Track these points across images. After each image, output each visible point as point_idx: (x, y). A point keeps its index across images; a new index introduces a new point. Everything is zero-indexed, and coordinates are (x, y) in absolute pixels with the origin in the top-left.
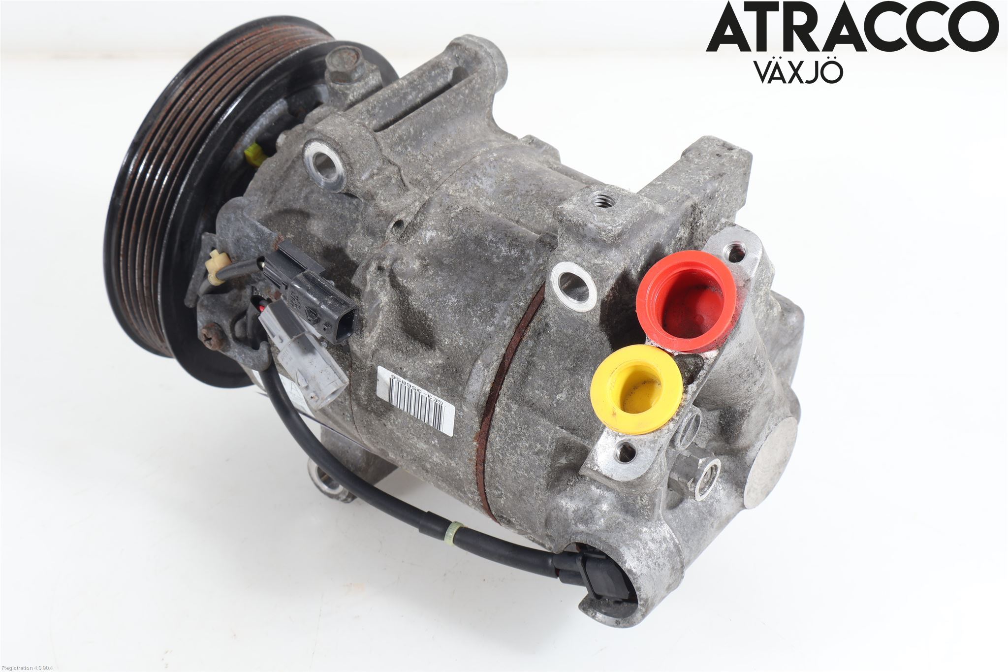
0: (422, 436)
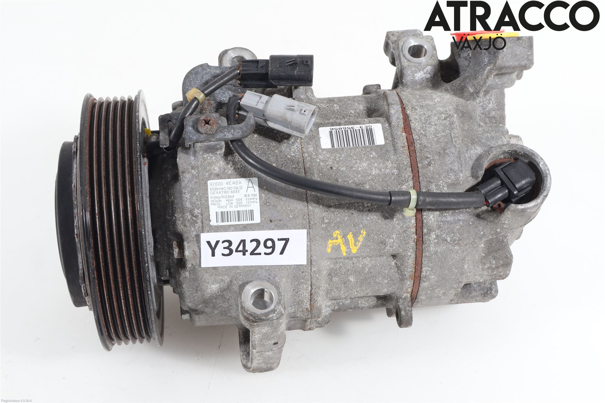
0: (363, 156)
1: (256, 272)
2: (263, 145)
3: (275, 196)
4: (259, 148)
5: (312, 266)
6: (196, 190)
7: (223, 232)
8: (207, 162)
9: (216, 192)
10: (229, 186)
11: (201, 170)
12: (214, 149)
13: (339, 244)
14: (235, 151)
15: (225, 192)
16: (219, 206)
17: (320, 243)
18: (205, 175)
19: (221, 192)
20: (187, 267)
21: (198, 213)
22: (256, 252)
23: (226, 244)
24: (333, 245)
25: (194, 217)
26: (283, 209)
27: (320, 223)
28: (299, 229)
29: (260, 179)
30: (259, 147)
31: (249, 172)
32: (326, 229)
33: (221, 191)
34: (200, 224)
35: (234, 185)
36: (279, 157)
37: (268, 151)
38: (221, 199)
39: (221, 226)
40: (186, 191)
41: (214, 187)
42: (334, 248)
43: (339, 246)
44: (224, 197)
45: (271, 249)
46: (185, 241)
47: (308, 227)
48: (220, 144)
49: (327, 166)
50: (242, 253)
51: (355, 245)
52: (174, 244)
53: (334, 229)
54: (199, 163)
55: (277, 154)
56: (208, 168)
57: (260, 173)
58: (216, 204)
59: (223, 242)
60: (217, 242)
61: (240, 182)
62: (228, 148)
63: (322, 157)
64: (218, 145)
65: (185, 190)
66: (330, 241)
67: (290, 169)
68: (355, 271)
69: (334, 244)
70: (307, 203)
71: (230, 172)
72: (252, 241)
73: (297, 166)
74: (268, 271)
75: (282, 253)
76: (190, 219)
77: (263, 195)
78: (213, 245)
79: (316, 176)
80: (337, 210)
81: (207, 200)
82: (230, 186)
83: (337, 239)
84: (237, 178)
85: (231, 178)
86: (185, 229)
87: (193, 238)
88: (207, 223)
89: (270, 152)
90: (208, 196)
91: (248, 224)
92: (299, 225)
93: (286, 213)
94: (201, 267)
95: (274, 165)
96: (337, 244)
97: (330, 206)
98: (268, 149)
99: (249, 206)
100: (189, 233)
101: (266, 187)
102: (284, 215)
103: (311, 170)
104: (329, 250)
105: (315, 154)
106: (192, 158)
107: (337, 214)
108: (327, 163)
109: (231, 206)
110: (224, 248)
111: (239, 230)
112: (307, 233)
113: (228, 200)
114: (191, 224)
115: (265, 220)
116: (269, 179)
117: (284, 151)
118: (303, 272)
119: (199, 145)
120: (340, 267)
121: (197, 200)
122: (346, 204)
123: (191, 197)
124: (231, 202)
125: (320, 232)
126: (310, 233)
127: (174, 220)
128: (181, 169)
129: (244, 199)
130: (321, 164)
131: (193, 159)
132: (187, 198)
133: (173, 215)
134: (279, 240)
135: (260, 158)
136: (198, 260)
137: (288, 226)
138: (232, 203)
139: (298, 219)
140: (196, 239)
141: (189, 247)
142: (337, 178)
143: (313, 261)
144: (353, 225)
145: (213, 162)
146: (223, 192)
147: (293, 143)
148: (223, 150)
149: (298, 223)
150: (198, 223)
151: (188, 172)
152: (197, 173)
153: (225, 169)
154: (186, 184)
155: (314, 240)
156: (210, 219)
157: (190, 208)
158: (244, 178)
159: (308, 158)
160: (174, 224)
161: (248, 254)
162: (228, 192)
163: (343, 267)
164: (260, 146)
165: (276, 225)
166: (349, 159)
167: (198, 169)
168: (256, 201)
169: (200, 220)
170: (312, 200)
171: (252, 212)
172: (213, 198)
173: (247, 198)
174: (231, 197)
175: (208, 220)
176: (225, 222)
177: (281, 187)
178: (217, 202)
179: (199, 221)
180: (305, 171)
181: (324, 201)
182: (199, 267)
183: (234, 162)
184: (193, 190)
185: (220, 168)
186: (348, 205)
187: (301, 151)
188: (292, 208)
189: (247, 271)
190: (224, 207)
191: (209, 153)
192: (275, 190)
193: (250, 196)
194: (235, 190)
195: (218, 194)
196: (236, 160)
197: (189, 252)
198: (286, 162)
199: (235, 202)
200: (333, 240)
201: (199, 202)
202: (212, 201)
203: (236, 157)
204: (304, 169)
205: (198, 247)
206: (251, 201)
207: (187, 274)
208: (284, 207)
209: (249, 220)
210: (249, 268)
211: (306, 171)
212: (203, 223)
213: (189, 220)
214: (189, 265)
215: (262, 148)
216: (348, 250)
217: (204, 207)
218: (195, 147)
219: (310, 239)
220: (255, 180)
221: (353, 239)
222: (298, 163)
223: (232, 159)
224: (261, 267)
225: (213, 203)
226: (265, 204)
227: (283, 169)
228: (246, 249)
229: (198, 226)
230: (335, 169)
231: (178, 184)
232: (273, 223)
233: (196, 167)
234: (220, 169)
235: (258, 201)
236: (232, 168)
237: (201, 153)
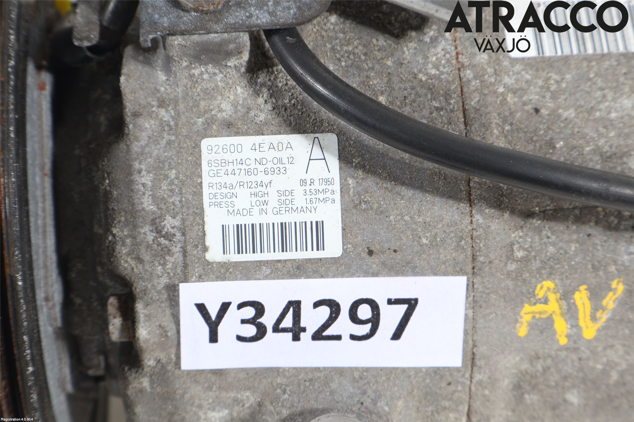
1: (328, 384)
2: (353, 43)
3: (384, 185)
4: (342, 53)
5: (475, 369)
6: (170, 163)
7: (241, 279)
8: (200, 87)
9: (222, 172)
10: (258, 155)
11: (184, 110)
12: (219, 52)
13: (551, 315)
14: (276, 61)
15: (248, 172)
16: (231, 210)
17: (499, 313)
18: (195, 123)
19: (237, 172)
20: (145, 366)
21: (173, 228)
22: (326, 333)
23: (250, 312)
24: (534, 317)
25: (164, 237)
26: (405, 221)
27: (504, 259)
28: (445, 274)
29: (342, 137)
30: (342, 49)
31: (313, 118)
32: (517, 276)
33: (236, 168)
34: (177, 257)
35: (272, 154)
36: (395, 79)
37: (366, 60)
38: (237, 190)
39: (237, 265)
40: (143, 167)
41: (218, 156)
42: (536, 324)
43: (550, 321)
44: (246, 184)
45: (369, 326)
46: (138, 301)
47: (470, 270)
48: (235, 39)
49: (525, 104)
50: (290, 335)
51: (594, 319)
52: (111, 304)
53: (540, 277)
54: (180, 90)
55: (389, 71)
56: (202, 103)
57: (342, 123)
58: (223, 205)
59: (241, 306)
60: (225, 307)
61: (289, 146)
62: (260, 51)
63: (511, 79)
64: (229, 41)
65: (140, 163)
66: (527, 308)
67: (426, 112)
68: (584, 381)
69: (537, 316)
70: (471, 206)
71: (262, 117)
72: (317, 304)
73: (444, 104)
74: (358, 382)
75: (397, 335)
76: (151, 242)
77: (350, 182)
78: (213, 313)
79: (495, 131)
80: (548, 225)
81: (198, 193)
82: (262, 155)
83: (546, 301)
84: (280, 134)
85: (266, 132)
86: (138, 269)
87: (159, 292)
88: (199, 256)
89: (370, 65)
90: (201, 183)
91: (310, 260)
92: (447, 264)
93: (413, 230)
94: (180, 368)
95: (382, 99)
96: (544, 316)
97: (529, 215)
98: (365, 54)
99: (313, 210)
100: (150, 280)
101: (359, 159)
102: (408, 237)
103: (481, 116)
104: (523, 331)
105: (493, 70)
106: (162, 76)
107: (549, 234)
108: (525, 98)
109: (264, 209)
110: (243, 322)
111: (283, 275)
112: (468, 285)
113: (256, 195)
114: (155, 256)
115: (355, 248)
116: (366, 138)
117: (409, 62)
118: (449, 384)
119: (177, 41)
120: (546, 370)
121: (171, 191)
122: (574, 208)
123: (156, 182)
124: (263, 199)
125: (503, 285)
126: (476, 286)
127: (110, 242)
128: (129, 106)
129: (299, 191)
130: (509, 99)
131: (164, 78)
132: (144, 185)
133: (108, 230)
134: (390, 302)
135: (344, 79)
136: (173, 351)
137: (416, 267)
138: (266, 203)
139: (445, 249)
140: (169, 295)
141: (148, 317)
142: (551, 139)
143: (477, 357)
144: (590, 266)
145: (217, 86)
146: (243, 171)
147: (434, 40)
148: (246, 56)
149: (445, 260)
150: (173, 254)
151: (150, 115)
152: (173, 118)
153: (248, 108)
154: (143, 148)
155: (484, 305)
156: (207, 244)
157: (153, 213)
158: (299, 133)
159: (475, 83)
160: (111, 251)
161: (305, 337)
162: (255, 170)
163: (553, 370)
164: (345, 46)
165: (384, 264)
166: (586, 87)
167: (175, 106)
168: (331, 197)
169: (179, 245)
170: (482, 198)
171: (319, 226)
172: (214, 187)
173: (308, 188)
174: (264, 186)
175: (200, 246)
176: (246, 253)
177: (401, 161)
178: (227, 200)
179: (177, 249)
180: (465, 117)
181: (517, 201)
182: (176, 368)
183: (275, 89)
184: (161, 165)
185: (235, 105)
186: (577, 212)
187: (454, 62)
188: (428, 219)
189: (302, 382)
190: (245, 212)
191: (206, 64)
192: (384, 167)
193: (316, 182)
194: (275, 167)
195: (230, 175)
196: (280, 85)
197: (149, 329)
198: (413, 92)
199: (273, 200)
200: (535, 304)
201: (176, 199)
202: (211, 196)
203: (281, 75)
204: (464, 114)
205: (174, 318)
206: (317, 196)
207: (145, 383)
208: (407, 215)
209: (312, 250)
210: (309, 373)
211: (467, 119)
212: (187, 254)
213: (148, 246)
214: (149, 362)
215: (349, 53)
216: (575, 330)
217: (191, 211)
218: (167, 45)
219: (475, 301)
220: (331, 139)
221: (588, 304)
222: (447, 96)
223: (270, 80)
224: (340, 371)
225: (214, 200)
226: (355, 207)
227: (407, 111)
228: (302, 325)
229: (173, 263)
230: (547, 113)
231: (122, 146)
232: (375, 259)
233: (170, 100)
234: (236, 107)
235: (337, 196)
236: (269, 107)
237: (185, 64)
